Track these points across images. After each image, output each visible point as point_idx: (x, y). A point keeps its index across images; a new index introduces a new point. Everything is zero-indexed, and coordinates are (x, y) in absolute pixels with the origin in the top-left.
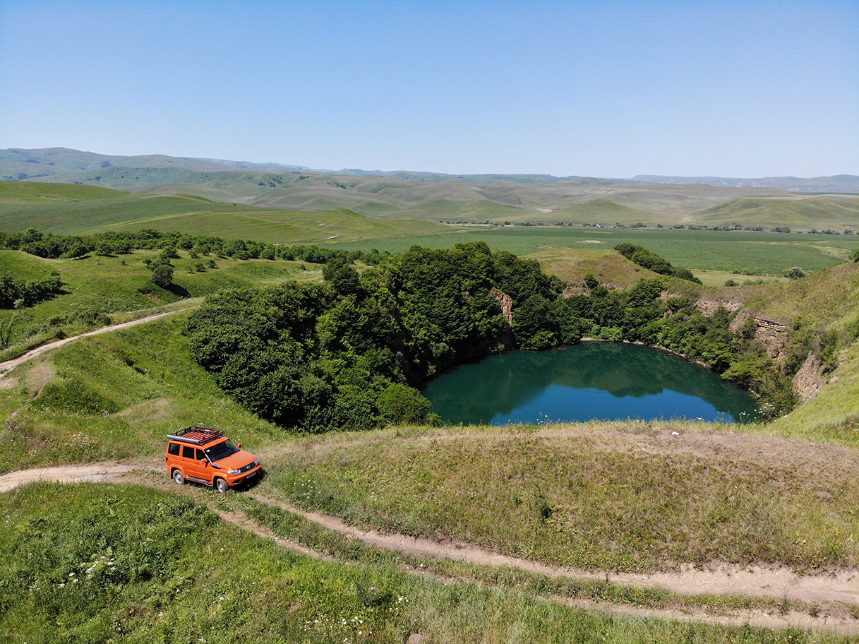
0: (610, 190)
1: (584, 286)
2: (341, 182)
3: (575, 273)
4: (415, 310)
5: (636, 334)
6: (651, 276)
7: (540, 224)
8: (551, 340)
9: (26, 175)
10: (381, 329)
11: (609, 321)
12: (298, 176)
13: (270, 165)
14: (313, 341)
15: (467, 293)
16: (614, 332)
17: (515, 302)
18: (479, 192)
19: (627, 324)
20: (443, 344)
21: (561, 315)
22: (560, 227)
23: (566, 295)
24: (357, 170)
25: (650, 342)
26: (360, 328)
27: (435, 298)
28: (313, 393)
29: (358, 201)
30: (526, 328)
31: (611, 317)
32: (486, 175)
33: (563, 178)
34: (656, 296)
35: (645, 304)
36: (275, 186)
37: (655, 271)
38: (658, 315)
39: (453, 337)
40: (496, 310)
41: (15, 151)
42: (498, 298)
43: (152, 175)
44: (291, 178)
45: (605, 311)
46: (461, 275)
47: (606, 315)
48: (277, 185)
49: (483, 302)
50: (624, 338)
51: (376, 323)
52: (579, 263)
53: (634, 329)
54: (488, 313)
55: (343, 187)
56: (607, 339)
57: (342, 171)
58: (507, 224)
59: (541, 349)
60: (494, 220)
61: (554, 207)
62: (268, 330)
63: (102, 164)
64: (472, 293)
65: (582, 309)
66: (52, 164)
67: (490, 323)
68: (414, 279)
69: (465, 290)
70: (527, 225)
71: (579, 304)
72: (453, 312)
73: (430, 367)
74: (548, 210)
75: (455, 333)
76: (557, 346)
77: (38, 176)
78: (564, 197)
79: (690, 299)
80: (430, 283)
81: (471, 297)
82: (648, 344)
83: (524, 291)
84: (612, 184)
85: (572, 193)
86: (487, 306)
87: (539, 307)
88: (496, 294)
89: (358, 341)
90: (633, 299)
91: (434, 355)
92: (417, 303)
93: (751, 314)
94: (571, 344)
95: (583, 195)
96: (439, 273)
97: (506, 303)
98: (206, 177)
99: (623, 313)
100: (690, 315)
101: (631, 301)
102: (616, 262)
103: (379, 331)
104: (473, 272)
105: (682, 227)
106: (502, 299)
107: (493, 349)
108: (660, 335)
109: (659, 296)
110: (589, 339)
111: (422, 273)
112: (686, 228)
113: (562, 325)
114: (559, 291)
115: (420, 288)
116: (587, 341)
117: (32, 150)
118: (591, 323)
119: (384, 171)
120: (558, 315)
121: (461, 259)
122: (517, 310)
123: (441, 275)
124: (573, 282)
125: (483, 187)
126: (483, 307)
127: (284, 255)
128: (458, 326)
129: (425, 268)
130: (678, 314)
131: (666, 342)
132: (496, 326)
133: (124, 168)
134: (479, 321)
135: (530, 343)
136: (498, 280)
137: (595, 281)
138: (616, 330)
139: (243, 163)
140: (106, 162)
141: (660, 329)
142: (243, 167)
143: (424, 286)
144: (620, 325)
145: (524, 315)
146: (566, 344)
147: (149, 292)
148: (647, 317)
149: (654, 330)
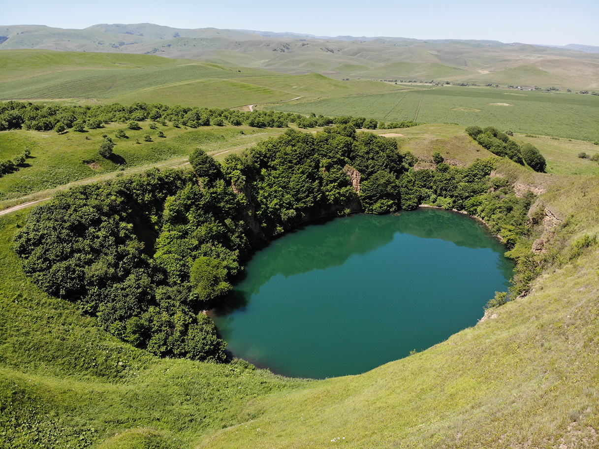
0: (540, 57)
1: (431, 162)
2: (331, 47)
3: (427, 150)
4: (274, 183)
5: (462, 205)
6: (487, 156)
7: (473, 85)
8: (390, 207)
9: (124, 43)
10: (226, 204)
11: (444, 192)
12: (300, 44)
13: (287, 34)
14: (156, 217)
15: (324, 169)
16: (446, 202)
17: (363, 176)
18: (436, 55)
19: (457, 197)
20: (292, 210)
21: (404, 186)
22: (489, 87)
23: (416, 168)
24: (349, 36)
25: (471, 213)
26: (201, 206)
27: (293, 173)
28: (93, 277)
29: (339, 63)
30: (370, 198)
31: (446, 190)
32: (446, 40)
33: (508, 45)
34: (487, 174)
35: (476, 180)
36: (284, 51)
37: (493, 152)
38: (482, 191)
39: (302, 205)
40: (345, 183)
41: (118, 26)
42: (349, 173)
43: (205, 43)
44: (296, 45)
45: (441, 185)
46: (321, 155)
47: (442, 188)
48: (286, 50)
49: (335, 177)
50: (453, 207)
51: (223, 199)
52: (432, 142)
53: (461, 201)
54: (338, 186)
55: (332, 51)
56: (441, 207)
57: (337, 37)
58: (448, 83)
59: (380, 214)
60: (439, 80)
61: (492, 69)
62: (91, 220)
63: (174, 35)
64: (328, 168)
65: (425, 181)
66: (141, 35)
67: (339, 193)
68: (280, 158)
69: (323, 167)
70: (463, 85)
71: (423, 177)
72: (304, 186)
73: (278, 228)
74: (486, 72)
75: (304, 202)
76: (395, 211)
77: (131, 44)
78: (502, 61)
79: (510, 180)
80: (290, 162)
81: (327, 172)
82: (470, 215)
83: (373, 167)
84: (545, 50)
85: (509, 58)
86: (337, 180)
87: (382, 181)
88: (348, 170)
89: (199, 215)
90: (467, 176)
91: (283, 219)
92: (277, 178)
93: (543, 203)
94: (407, 210)
95: (518, 60)
96: (299, 153)
97: (355, 176)
98: (239, 44)
99: (456, 187)
100: (506, 193)
101: (465, 177)
102: (462, 143)
103: (224, 206)
104: (331, 152)
105: (586, 92)
106: (353, 174)
107: (340, 212)
108: (479, 209)
109: (489, 174)
110: (426, 206)
111: (286, 154)
112: (590, 94)
113: (403, 194)
114: (411, 165)
115: (283, 165)
116: (425, 207)
117: (129, 25)
118: (430, 192)
119: (369, 37)
120: (402, 187)
121: (323, 141)
122: (365, 182)
123: (302, 155)
124: (423, 158)
125: (439, 51)
126: (335, 181)
127: (232, 122)
128: (307, 196)
129: (289, 149)
130: (498, 192)
131: (483, 215)
132: (344, 195)
133: (186, 38)
134: (330, 192)
135: (372, 209)
136: (353, 159)
137: (441, 158)
138: (449, 200)
139: (268, 32)
140: (177, 34)
141: (481, 203)
142: (267, 36)
143: (286, 164)
144: (452, 196)
145: (369, 187)
146: (404, 209)
147: (94, 161)
148: (474, 192)
149: (475, 203)
